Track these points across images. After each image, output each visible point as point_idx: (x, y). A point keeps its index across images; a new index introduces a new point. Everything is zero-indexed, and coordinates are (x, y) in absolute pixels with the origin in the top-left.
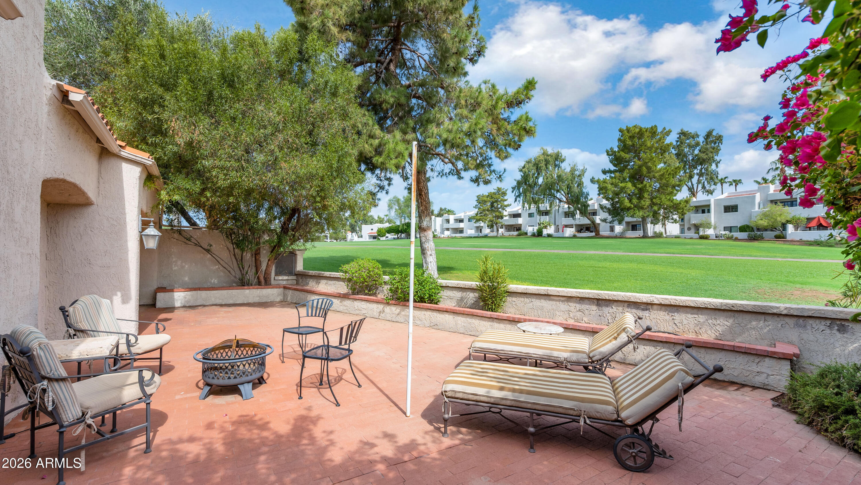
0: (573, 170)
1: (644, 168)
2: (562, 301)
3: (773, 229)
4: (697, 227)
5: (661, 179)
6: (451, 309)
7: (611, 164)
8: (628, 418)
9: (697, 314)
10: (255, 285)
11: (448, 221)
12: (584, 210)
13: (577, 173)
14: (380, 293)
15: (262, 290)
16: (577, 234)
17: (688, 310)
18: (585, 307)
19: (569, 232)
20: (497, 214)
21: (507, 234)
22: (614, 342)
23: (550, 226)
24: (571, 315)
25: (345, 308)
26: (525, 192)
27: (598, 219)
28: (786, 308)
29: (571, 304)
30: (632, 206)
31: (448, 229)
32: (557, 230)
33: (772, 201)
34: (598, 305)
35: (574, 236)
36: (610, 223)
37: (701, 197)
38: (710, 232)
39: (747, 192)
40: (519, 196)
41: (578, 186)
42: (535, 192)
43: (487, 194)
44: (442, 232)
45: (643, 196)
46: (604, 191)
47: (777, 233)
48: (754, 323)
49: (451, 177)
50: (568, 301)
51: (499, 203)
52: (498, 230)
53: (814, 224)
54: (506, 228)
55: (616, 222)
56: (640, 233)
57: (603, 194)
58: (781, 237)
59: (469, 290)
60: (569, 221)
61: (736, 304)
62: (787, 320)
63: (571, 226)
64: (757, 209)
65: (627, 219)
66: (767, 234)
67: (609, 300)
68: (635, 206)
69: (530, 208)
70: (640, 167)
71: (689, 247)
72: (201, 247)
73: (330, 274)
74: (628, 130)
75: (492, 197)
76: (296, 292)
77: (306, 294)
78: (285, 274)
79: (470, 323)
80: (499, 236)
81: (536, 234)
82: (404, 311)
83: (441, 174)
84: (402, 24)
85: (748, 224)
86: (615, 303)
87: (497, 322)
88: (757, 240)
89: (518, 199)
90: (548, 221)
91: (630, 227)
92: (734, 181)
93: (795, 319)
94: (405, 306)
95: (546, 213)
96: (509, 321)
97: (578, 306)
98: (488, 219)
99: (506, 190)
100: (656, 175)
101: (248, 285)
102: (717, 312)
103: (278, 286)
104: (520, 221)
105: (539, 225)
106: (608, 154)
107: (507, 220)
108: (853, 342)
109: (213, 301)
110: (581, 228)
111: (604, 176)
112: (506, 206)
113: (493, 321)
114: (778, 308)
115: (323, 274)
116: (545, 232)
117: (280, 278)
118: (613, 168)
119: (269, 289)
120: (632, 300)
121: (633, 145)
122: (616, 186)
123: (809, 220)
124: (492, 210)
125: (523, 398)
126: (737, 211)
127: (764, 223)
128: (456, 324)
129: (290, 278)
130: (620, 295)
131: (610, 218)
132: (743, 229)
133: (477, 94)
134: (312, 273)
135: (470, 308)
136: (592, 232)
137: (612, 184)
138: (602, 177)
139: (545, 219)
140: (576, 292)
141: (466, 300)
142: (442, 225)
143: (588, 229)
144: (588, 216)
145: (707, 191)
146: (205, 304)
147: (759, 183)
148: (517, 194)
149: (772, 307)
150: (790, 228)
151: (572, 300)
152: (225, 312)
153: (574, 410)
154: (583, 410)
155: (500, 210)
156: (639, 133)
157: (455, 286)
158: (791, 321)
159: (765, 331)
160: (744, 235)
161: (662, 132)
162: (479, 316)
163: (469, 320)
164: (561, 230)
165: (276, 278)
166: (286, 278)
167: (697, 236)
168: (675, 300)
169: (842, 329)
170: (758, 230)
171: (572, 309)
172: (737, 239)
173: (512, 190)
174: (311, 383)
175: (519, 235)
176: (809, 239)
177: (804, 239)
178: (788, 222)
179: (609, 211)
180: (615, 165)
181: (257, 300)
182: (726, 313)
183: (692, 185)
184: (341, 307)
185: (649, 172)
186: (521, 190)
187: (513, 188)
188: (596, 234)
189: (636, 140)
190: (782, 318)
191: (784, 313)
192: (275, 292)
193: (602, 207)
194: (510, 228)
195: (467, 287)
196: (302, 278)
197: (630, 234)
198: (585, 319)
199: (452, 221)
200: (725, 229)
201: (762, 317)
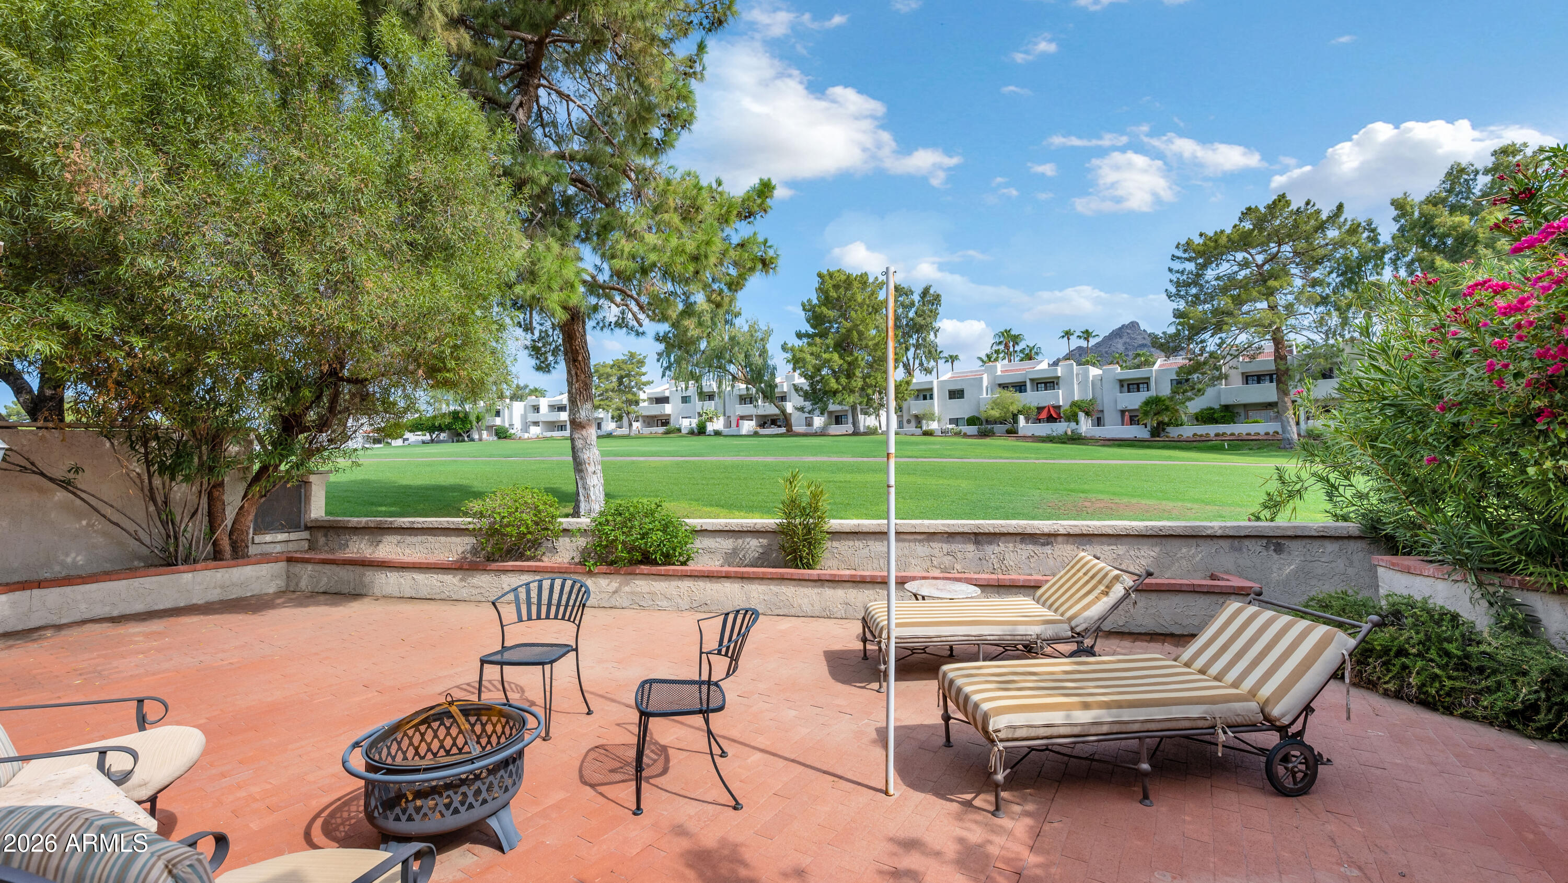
0: (753, 329)
1: (855, 333)
2: (920, 541)
3: (1002, 421)
4: (918, 419)
5: (876, 350)
6: (717, 572)
7: (808, 325)
8: (1283, 715)
9: (1116, 545)
10: (206, 559)
11: (536, 409)
12: (770, 393)
13: (759, 335)
14: (547, 554)
15: (229, 570)
16: (758, 429)
17: (1104, 539)
18: (956, 547)
19: (748, 426)
20: (630, 396)
21: (647, 431)
22: (1105, 599)
23: (718, 418)
24: (935, 563)
25: (474, 591)
26: (678, 362)
27: (789, 407)
28: (1221, 528)
29: (933, 545)
30: (840, 388)
31: (536, 424)
32: (728, 424)
33: (1000, 385)
34: (977, 543)
35: (756, 434)
36: (809, 413)
37: (919, 378)
38: (934, 426)
39: (972, 372)
40: (668, 368)
41: (760, 356)
42: (695, 361)
43: (611, 363)
44: (526, 428)
45: (854, 374)
46: (801, 364)
47: (1008, 426)
48: (1184, 550)
49: (617, 330)
50: (928, 541)
51: (632, 378)
52: (631, 425)
53: (1044, 415)
54: (644, 422)
55: (817, 412)
56: (848, 428)
57: (799, 368)
58: (1012, 432)
59: (749, 534)
60: (748, 409)
61: (1164, 527)
62: (1222, 543)
63: (748, 418)
64: (985, 395)
65: (832, 407)
66: (998, 428)
67: (995, 534)
68: (844, 388)
69: (687, 388)
70: (849, 331)
71: (923, 447)
72: (43, 474)
73: (413, 523)
74: (831, 276)
75: (620, 368)
76: (328, 567)
77: (359, 570)
78: (282, 529)
79: (777, 594)
80: (632, 434)
81: (696, 431)
82: (628, 584)
83: (601, 325)
84: (547, 40)
85: (976, 414)
86: (1003, 538)
87: (829, 587)
88: (988, 436)
89: (668, 373)
90: (713, 409)
91: (834, 420)
92: (951, 357)
93: (1230, 541)
94: (630, 574)
95: (711, 397)
96: (854, 582)
97: (946, 547)
98: (614, 406)
99: (645, 357)
100: (870, 343)
101: (186, 561)
102: (1141, 540)
103: (265, 558)
104: (668, 409)
105: (700, 415)
106: (804, 309)
107: (645, 408)
108: (1290, 565)
109: (83, 610)
110: (765, 421)
111: (800, 343)
112: (646, 384)
113: (822, 586)
114: (1212, 528)
115: (391, 523)
116: (710, 427)
117: (268, 538)
118: (811, 331)
119: (249, 568)
120: (1029, 531)
121: (838, 299)
122: (818, 357)
123: (1040, 409)
124: (620, 390)
125: (1127, 715)
126: (963, 397)
127: (996, 413)
128: (748, 598)
129: (293, 536)
130: (1010, 525)
131: (808, 405)
132: (972, 421)
133: (695, 192)
134: (358, 522)
135: (752, 566)
136: (780, 426)
137: (812, 354)
138: (798, 343)
139: (710, 406)
140: (943, 525)
141: (742, 553)
142: (524, 417)
143: (774, 422)
144: (776, 402)
145: (925, 370)
146: (56, 620)
147: (983, 361)
148: (665, 365)
149: (1205, 528)
150: (1021, 419)
151: (936, 537)
152: (148, 636)
153: (1204, 719)
154: (1217, 716)
155: (635, 390)
156: (845, 281)
157: (721, 528)
158: (1225, 544)
159: (1197, 559)
160: (973, 430)
161: (873, 283)
162: (795, 580)
163: (774, 588)
164: (734, 424)
165: (258, 539)
166: (281, 537)
167: (919, 431)
168: (1088, 526)
169: (1279, 549)
170: (988, 422)
171: (936, 552)
172: (966, 436)
173: (656, 357)
174: (612, 771)
175: (667, 432)
176: (1041, 434)
177: (1037, 434)
178: (1020, 412)
179: (806, 396)
180: (813, 327)
181: (214, 595)
182: (1151, 541)
183: (908, 360)
184: (464, 591)
185: (860, 340)
186: (672, 359)
187: (658, 354)
188: (787, 431)
189: (842, 290)
190: (1215, 541)
191: (1218, 534)
192: (264, 573)
193: (797, 388)
194: (651, 421)
195: (745, 529)
196: (326, 536)
197: (835, 429)
198: (958, 566)
199: (544, 409)
200: (952, 421)
201: (1193, 542)
